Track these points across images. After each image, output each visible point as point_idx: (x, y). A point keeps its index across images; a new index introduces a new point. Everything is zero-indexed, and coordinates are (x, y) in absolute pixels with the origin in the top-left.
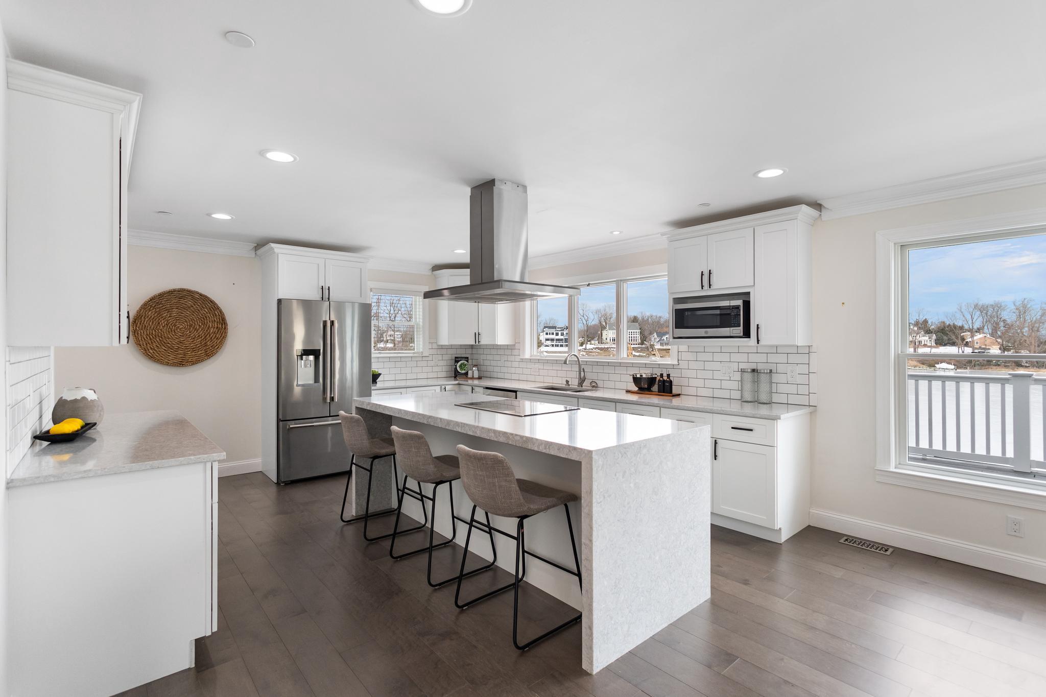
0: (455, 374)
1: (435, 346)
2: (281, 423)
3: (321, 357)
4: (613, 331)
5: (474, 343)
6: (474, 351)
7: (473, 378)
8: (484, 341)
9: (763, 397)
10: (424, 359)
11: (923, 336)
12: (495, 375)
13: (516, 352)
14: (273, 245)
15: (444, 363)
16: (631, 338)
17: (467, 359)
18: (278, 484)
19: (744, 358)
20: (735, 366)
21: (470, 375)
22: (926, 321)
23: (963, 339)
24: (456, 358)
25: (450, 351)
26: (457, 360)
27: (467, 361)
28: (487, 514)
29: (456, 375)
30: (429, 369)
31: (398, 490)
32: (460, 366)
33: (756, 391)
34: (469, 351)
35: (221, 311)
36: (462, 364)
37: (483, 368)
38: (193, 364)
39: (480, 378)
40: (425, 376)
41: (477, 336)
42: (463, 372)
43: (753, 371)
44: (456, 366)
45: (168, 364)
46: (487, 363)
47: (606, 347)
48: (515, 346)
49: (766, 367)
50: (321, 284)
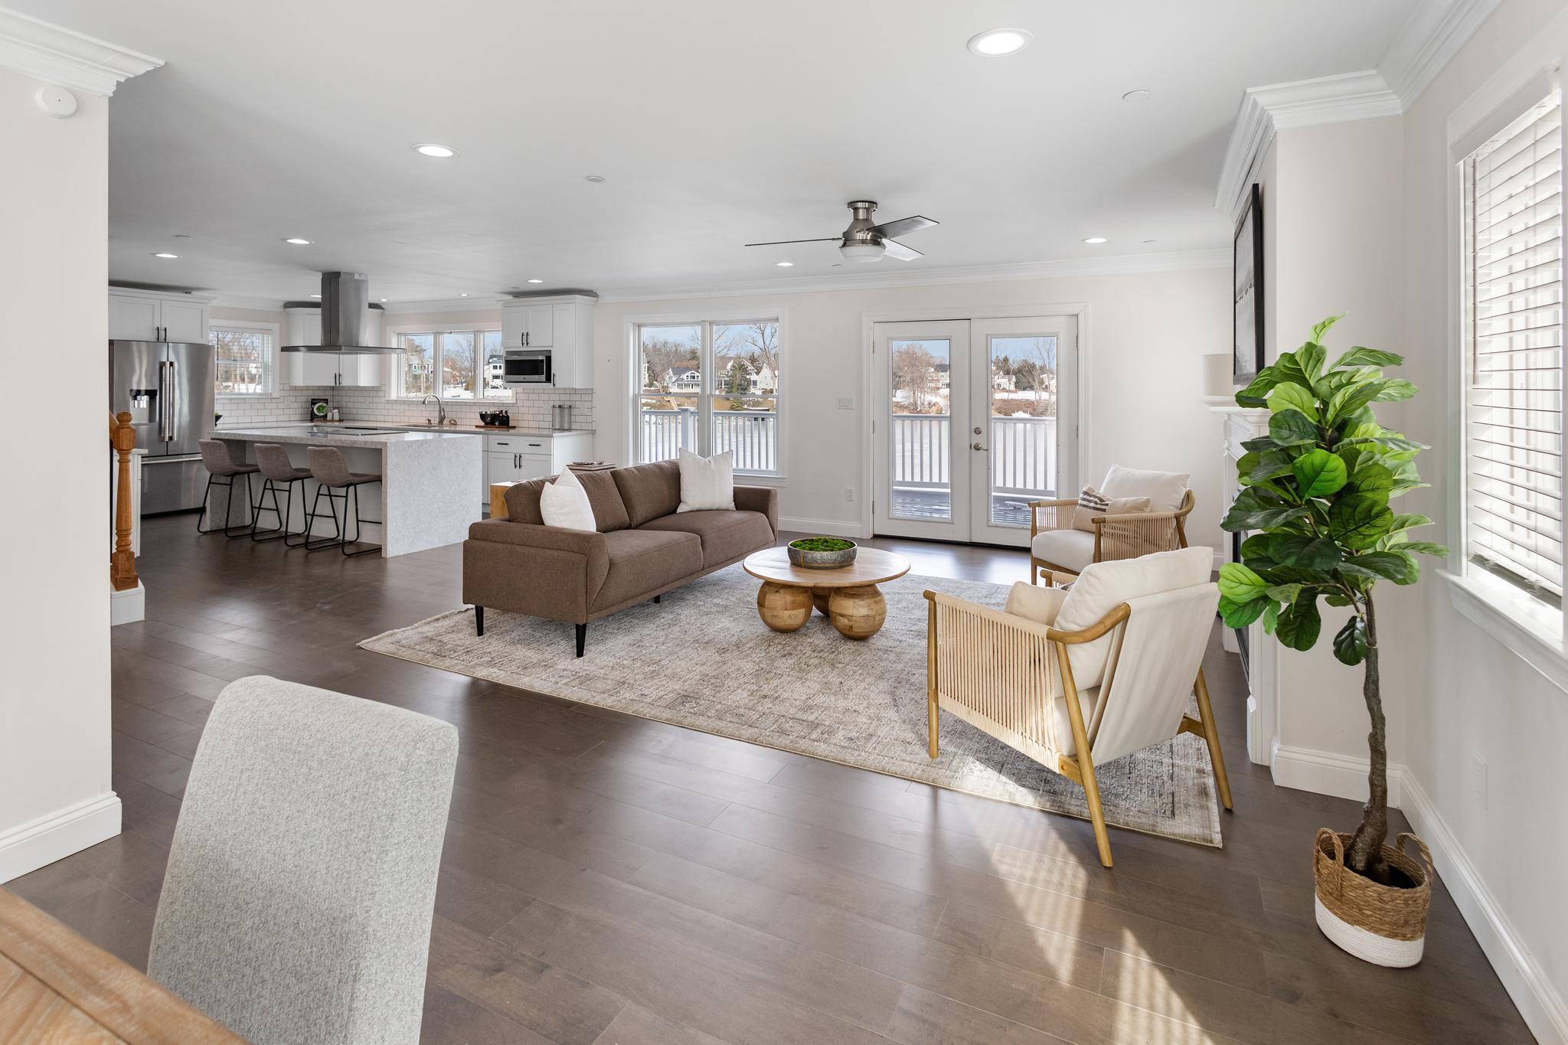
0: (311, 416)
1: (287, 387)
5: (333, 385)
6: (336, 393)
7: (333, 420)
8: (346, 382)
9: (566, 426)
10: (274, 401)
11: (1003, 378)
12: (359, 417)
13: (381, 394)
15: (299, 405)
17: (326, 401)
19: (556, 397)
20: (552, 403)
21: (329, 417)
22: (1006, 360)
23: (1042, 382)
24: (312, 400)
25: (305, 393)
26: (314, 402)
27: (327, 403)
28: (328, 488)
29: (313, 417)
31: (252, 507)
32: (318, 409)
33: (562, 422)
34: (331, 393)
36: (320, 406)
37: (345, 411)
39: (340, 421)
41: (338, 379)
42: (322, 414)
43: (560, 406)
44: (313, 408)
46: (349, 405)
48: (380, 387)
49: (567, 404)
50: (157, 325)
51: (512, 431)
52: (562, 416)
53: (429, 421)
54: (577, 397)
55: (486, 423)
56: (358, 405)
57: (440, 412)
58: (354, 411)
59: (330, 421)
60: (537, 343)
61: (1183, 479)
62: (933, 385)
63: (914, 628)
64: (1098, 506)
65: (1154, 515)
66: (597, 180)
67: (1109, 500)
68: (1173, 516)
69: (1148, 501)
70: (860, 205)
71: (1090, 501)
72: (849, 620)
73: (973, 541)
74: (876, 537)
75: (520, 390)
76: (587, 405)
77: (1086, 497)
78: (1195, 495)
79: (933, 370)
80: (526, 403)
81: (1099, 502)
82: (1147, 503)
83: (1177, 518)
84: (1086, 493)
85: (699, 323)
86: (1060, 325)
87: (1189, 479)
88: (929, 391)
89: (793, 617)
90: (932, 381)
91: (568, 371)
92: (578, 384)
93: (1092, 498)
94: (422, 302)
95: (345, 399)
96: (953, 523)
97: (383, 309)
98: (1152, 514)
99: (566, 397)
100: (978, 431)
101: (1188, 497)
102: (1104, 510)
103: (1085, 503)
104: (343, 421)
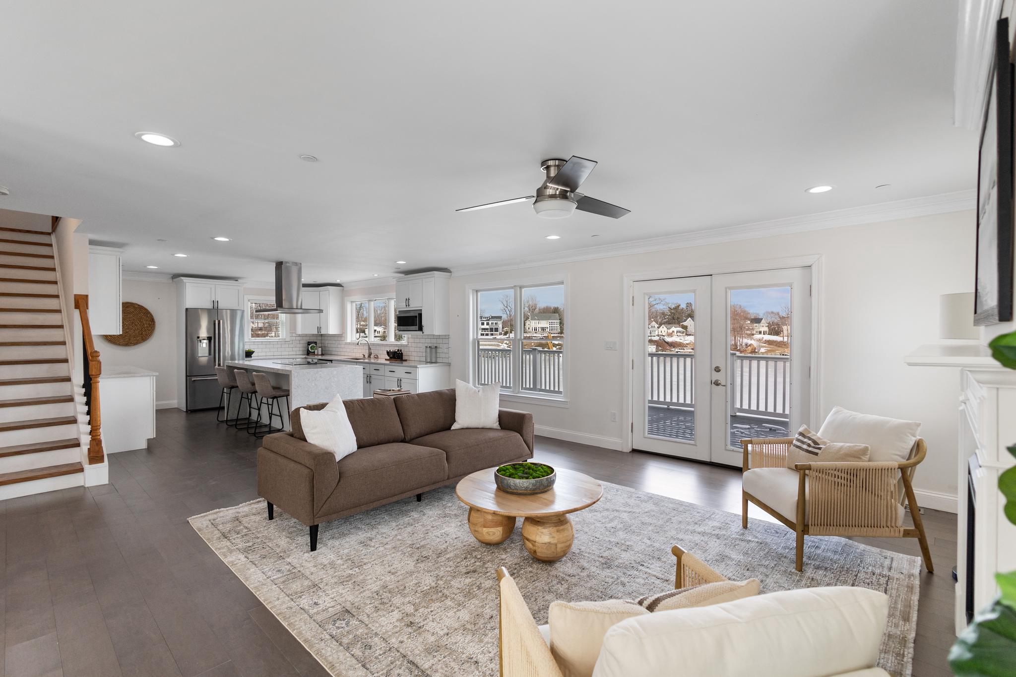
0: (307, 352)
1: (293, 335)
2: (188, 378)
3: (212, 341)
4: (536, 321)
5: (318, 333)
6: (319, 338)
7: (318, 355)
8: (323, 332)
9: (434, 360)
10: (287, 342)
12: (333, 353)
13: (343, 339)
14: (182, 278)
15: (302, 345)
16: (551, 328)
17: (316, 343)
18: (187, 412)
21: (316, 353)
25: (304, 338)
26: (309, 343)
27: (316, 344)
30: (291, 349)
32: (311, 347)
33: (431, 357)
34: (317, 338)
35: (151, 315)
37: (326, 348)
38: (135, 345)
39: (322, 355)
40: (287, 353)
41: (319, 329)
42: (313, 351)
43: (430, 347)
44: (308, 347)
45: (119, 345)
46: (329, 346)
47: (528, 335)
48: (342, 334)
49: (434, 345)
50: (213, 299)
51: (405, 363)
52: (431, 352)
53: (364, 355)
54: (440, 341)
55: (391, 358)
56: (332, 346)
57: (369, 351)
58: (331, 349)
59: (316, 355)
60: (414, 306)
61: (911, 428)
62: (749, 332)
63: (605, 555)
64: (810, 449)
65: (872, 464)
66: (314, 159)
67: (825, 443)
68: (897, 467)
69: (866, 449)
70: (551, 163)
71: (803, 442)
72: (534, 545)
73: (712, 461)
74: (634, 451)
75: (410, 336)
76: (445, 346)
77: (801, 438)
78: (927, 444)
79: (749, 322)
80: (413, 345)
81: (812, 444)
82: (865, 451)
83: (903, 469)
84: (801, 434)
85: (512, 288)
86: (795, 276)
87: (919, 429)
88: (746, 336)
89: (491, 534)
90: (748, 330)
91: (433, 324)
92: (437, 332)
93: (806, 440)
94: (360, 281)
95: (327, 342)
96: (696, 445)
97: (343, 287)
98: (870, 463)
99: (434, 341)
100: (717, 370)
101: (918, 447)
102: (816, 454)
103: (799, 444)
104: (324, 355)
